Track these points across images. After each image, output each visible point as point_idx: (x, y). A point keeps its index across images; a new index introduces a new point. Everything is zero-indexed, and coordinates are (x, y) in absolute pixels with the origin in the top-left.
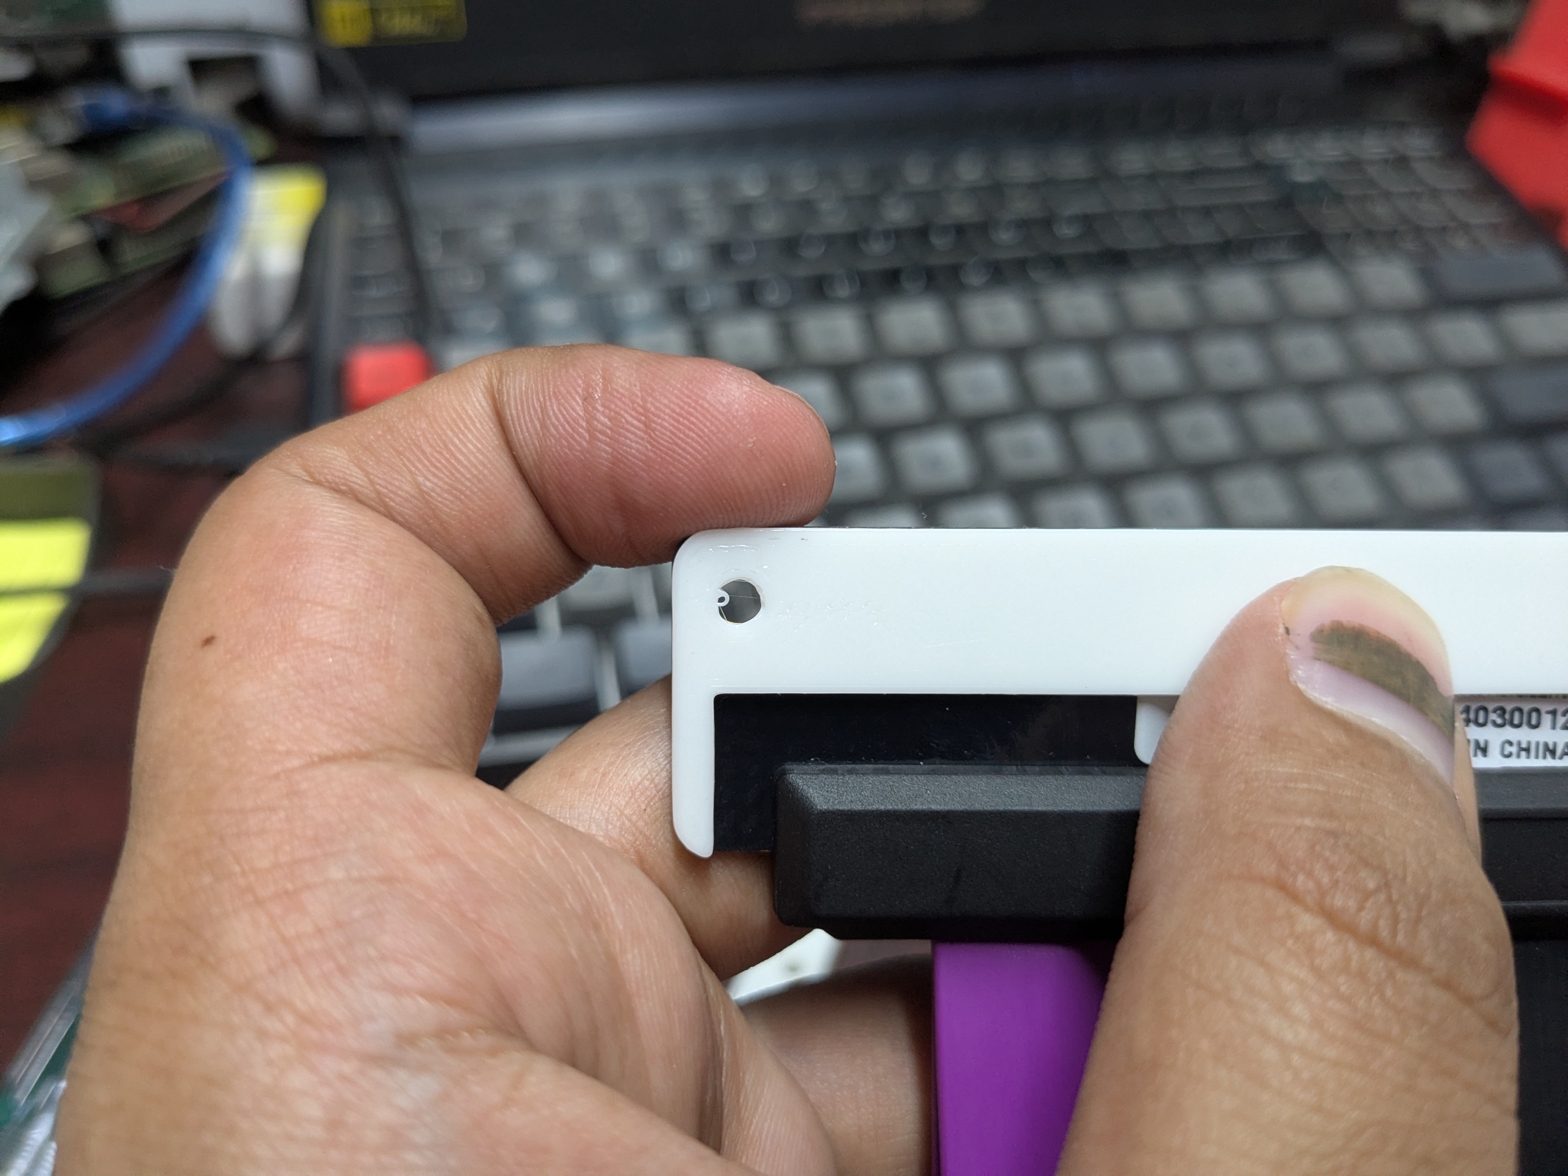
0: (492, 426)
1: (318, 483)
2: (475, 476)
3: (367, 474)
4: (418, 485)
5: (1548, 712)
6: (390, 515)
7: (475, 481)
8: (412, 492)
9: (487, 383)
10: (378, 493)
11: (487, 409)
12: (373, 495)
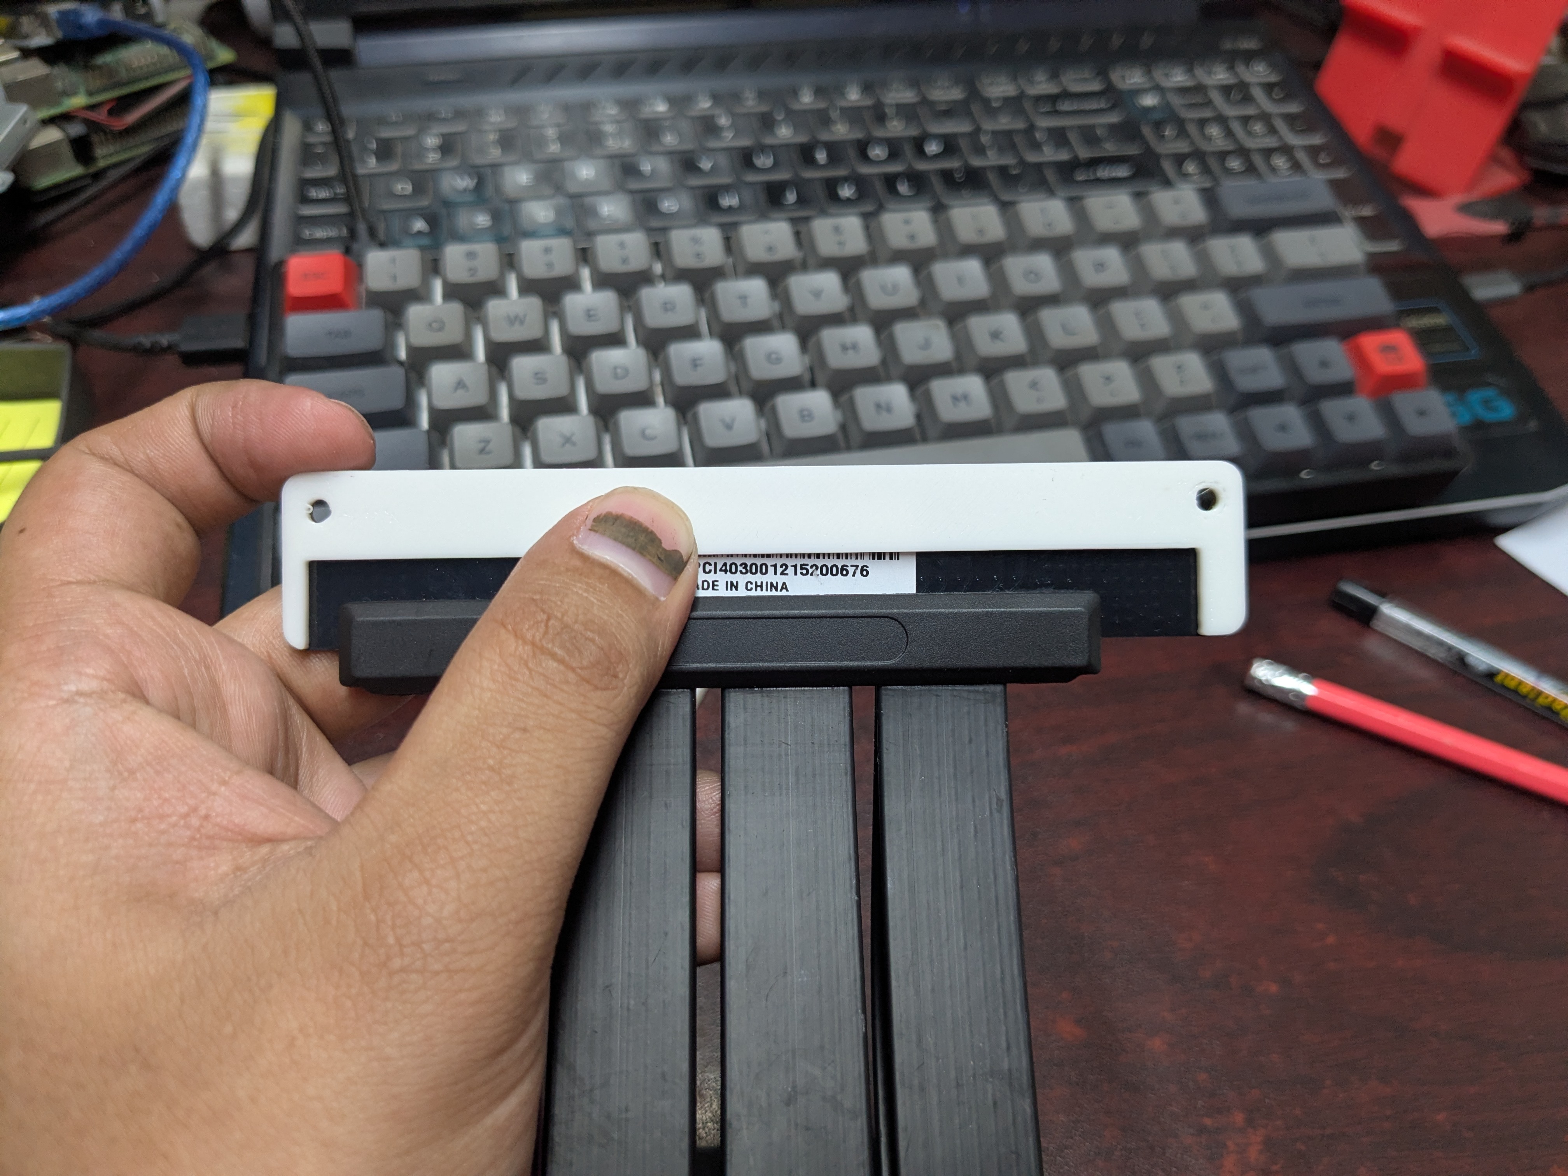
0: (189, 423)
1: (94, 454)
2: (177, 449)
3: (120, 449)
4: (147, 455)
5: (771, 566)
6: (132, 471)
7: (178, 452)
8: (143, 458)
9: (190, 401)
10: (126, 459)
11: (187, 414)
12: (122, 460)
